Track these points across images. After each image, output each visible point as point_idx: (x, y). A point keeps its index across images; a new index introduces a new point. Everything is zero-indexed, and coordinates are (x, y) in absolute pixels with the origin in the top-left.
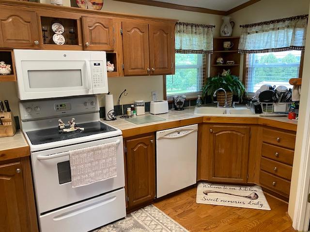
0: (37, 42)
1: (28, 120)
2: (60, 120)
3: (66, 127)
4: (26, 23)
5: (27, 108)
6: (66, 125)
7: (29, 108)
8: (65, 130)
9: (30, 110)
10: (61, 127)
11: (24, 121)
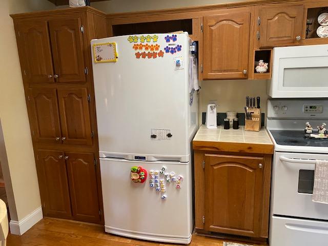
0: (298, 38)
1: (273, 119)
2: (308, 123)
3: (313, 132)
4: (291, 19)
5: (275, 107)
6: (314, 130)
7: (276, 106)
8: (312, 135)
9: (277, 109)
10: (308, 131)
11: (270, 119)
